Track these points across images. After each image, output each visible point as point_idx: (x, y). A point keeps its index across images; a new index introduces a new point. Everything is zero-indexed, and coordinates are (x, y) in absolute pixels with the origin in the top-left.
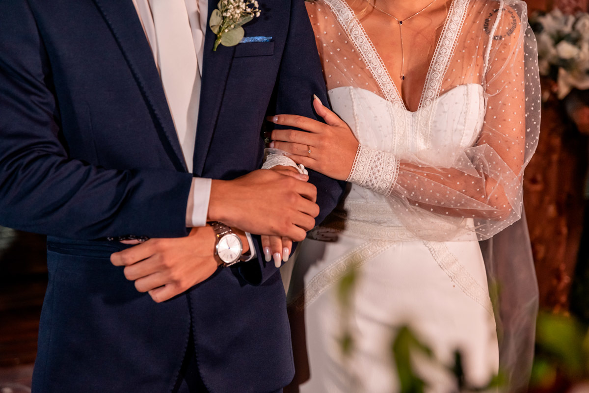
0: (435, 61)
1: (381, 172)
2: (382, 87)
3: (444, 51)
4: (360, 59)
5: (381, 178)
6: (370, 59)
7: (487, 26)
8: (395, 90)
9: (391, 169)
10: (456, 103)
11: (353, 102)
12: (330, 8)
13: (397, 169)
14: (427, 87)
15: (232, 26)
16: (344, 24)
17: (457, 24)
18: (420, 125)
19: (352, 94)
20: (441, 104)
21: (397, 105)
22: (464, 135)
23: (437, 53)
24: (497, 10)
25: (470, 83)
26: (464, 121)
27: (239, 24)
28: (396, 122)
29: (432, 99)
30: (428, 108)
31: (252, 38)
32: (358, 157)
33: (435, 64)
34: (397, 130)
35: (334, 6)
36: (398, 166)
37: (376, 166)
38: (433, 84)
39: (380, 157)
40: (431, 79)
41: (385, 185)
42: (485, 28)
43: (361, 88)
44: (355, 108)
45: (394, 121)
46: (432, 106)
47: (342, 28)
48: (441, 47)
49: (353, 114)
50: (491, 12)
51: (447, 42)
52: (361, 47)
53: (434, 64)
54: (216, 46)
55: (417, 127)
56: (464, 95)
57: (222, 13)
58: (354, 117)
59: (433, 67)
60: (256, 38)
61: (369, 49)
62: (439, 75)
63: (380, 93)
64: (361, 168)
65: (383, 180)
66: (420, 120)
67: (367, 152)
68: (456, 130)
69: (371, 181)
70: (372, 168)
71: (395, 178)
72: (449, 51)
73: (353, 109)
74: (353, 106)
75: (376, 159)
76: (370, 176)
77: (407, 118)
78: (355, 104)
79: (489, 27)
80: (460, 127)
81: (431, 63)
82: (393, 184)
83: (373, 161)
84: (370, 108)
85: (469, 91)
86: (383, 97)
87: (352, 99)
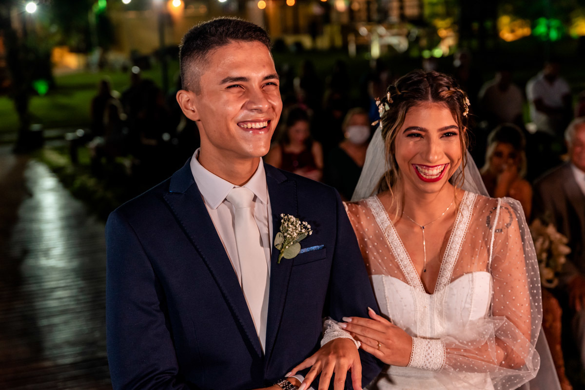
0: (447, 254)
1: (432, 357)
2: (407, 275)
3: (454, 246)
4: (391, 253)
5: (433, 362)
6: (399, 253)
7: (489, 222)
8: (417, 278)
9: (439, 354)
10: (463, 288)
11: (384, 287)
12: (371, 211)
13: (444, 353)
14: (441, 275)
15: (292, 243)
16: (380, 224)
17: (465, 223)
18: (436, 305)
19: (384, 280)
20: (451, 289)
21: (418, 289)
22: (472, 311)
23: (449, 248)
24: (496, 208)
25: (474, 272)
26: (470, 301)
27: (297, 242)
28: (417, 302)
29: (445, 285)
30: (442, 292)
31: (308, 248)
32: (414, 349)
33: (448, 256)
34: (418, 308)
35: (374, 209)
36: (444, 351)
37: (429, 354)
38: (445, 273)
39: (430, 346)
40: (444, 269)
41: (436, 366)
42: (487, 224)
43: (391, 276)
44: (386, 291)
45: (416, 302)
46: (445, 290)
47: (379, 227)
48: (452, 243)
49: (385, 296)
50: (491, 210)
51: (457, 239)
52: (392, 243)
53: (446, 257)
54: (280, 259)
55: (434, 306)
56: (469, 281)
57: (283, 233)
58: (385, 298)
59: (445, 259)
60: (311, 248)
61: (398, 245)
62: (450, 266)
63: (405, 281)
64: (418, 357)
65: (435, 363)
66: (436, 301)
67: (420, 344)
68: (464, 309)
69: (426, 365)
70: (426, 356)
71: (444, 361)
72: (458, 246)
73: (385, 293)
74: (384, 290)
75: (427, 348)
76: (425, 362)
77: (426, 300)
78: (386, 288)
79: (491, 223)
80: (467, 306)
81: (444, 256)
82: (442, 365)
83: (426, 350)
84: (397, 291)
85: (474, 278)
86: (407, 283)
87: (383, 285)
